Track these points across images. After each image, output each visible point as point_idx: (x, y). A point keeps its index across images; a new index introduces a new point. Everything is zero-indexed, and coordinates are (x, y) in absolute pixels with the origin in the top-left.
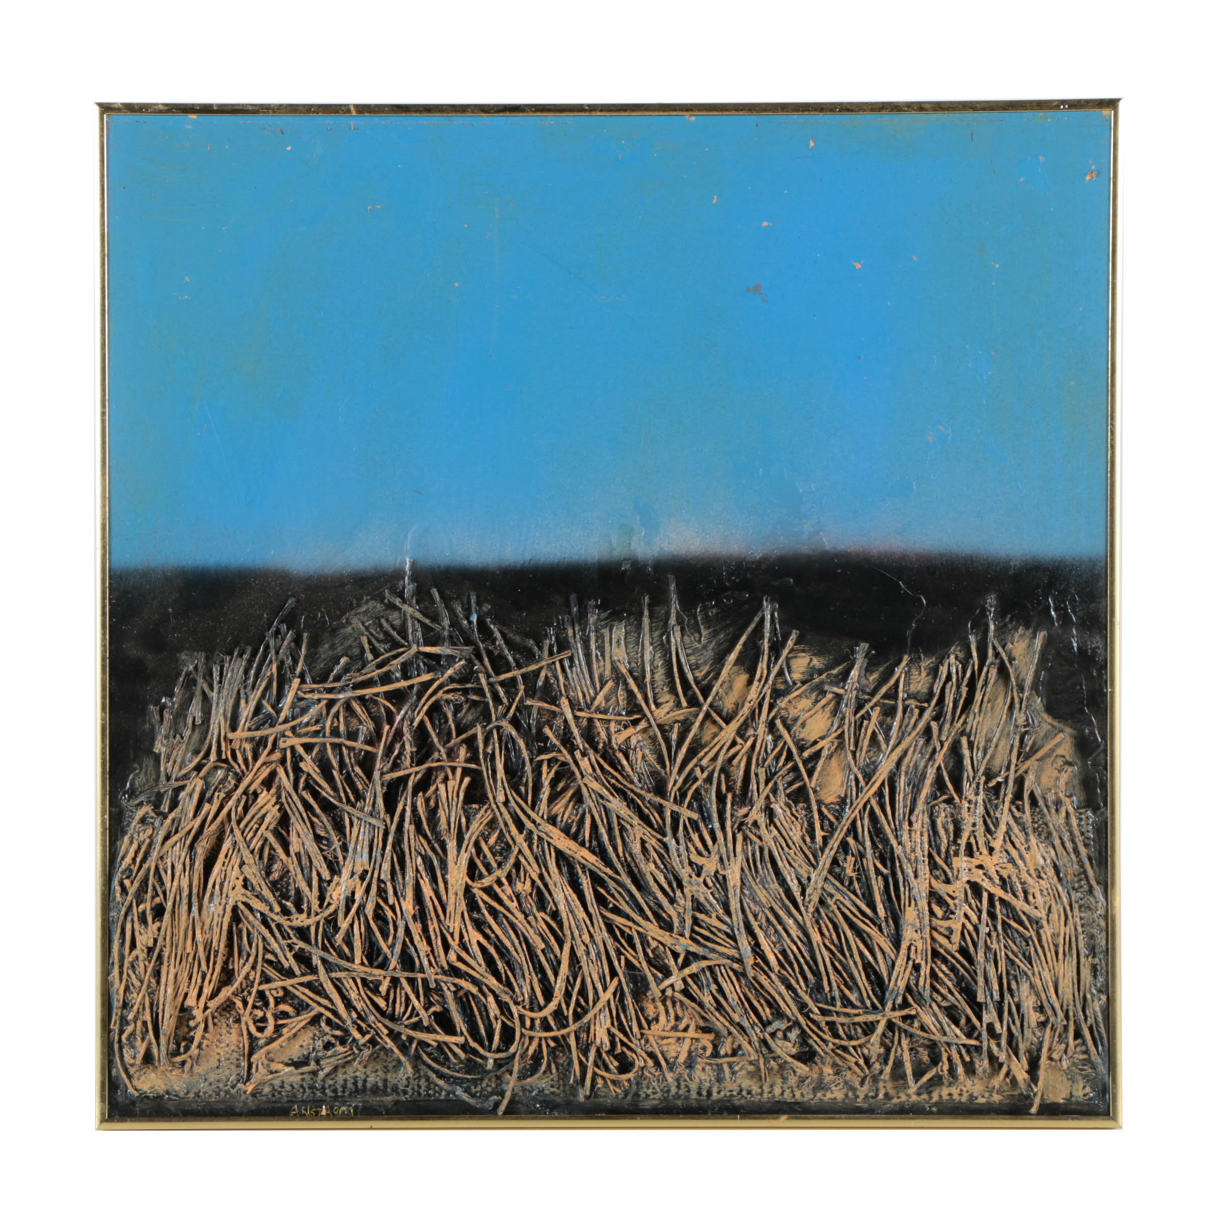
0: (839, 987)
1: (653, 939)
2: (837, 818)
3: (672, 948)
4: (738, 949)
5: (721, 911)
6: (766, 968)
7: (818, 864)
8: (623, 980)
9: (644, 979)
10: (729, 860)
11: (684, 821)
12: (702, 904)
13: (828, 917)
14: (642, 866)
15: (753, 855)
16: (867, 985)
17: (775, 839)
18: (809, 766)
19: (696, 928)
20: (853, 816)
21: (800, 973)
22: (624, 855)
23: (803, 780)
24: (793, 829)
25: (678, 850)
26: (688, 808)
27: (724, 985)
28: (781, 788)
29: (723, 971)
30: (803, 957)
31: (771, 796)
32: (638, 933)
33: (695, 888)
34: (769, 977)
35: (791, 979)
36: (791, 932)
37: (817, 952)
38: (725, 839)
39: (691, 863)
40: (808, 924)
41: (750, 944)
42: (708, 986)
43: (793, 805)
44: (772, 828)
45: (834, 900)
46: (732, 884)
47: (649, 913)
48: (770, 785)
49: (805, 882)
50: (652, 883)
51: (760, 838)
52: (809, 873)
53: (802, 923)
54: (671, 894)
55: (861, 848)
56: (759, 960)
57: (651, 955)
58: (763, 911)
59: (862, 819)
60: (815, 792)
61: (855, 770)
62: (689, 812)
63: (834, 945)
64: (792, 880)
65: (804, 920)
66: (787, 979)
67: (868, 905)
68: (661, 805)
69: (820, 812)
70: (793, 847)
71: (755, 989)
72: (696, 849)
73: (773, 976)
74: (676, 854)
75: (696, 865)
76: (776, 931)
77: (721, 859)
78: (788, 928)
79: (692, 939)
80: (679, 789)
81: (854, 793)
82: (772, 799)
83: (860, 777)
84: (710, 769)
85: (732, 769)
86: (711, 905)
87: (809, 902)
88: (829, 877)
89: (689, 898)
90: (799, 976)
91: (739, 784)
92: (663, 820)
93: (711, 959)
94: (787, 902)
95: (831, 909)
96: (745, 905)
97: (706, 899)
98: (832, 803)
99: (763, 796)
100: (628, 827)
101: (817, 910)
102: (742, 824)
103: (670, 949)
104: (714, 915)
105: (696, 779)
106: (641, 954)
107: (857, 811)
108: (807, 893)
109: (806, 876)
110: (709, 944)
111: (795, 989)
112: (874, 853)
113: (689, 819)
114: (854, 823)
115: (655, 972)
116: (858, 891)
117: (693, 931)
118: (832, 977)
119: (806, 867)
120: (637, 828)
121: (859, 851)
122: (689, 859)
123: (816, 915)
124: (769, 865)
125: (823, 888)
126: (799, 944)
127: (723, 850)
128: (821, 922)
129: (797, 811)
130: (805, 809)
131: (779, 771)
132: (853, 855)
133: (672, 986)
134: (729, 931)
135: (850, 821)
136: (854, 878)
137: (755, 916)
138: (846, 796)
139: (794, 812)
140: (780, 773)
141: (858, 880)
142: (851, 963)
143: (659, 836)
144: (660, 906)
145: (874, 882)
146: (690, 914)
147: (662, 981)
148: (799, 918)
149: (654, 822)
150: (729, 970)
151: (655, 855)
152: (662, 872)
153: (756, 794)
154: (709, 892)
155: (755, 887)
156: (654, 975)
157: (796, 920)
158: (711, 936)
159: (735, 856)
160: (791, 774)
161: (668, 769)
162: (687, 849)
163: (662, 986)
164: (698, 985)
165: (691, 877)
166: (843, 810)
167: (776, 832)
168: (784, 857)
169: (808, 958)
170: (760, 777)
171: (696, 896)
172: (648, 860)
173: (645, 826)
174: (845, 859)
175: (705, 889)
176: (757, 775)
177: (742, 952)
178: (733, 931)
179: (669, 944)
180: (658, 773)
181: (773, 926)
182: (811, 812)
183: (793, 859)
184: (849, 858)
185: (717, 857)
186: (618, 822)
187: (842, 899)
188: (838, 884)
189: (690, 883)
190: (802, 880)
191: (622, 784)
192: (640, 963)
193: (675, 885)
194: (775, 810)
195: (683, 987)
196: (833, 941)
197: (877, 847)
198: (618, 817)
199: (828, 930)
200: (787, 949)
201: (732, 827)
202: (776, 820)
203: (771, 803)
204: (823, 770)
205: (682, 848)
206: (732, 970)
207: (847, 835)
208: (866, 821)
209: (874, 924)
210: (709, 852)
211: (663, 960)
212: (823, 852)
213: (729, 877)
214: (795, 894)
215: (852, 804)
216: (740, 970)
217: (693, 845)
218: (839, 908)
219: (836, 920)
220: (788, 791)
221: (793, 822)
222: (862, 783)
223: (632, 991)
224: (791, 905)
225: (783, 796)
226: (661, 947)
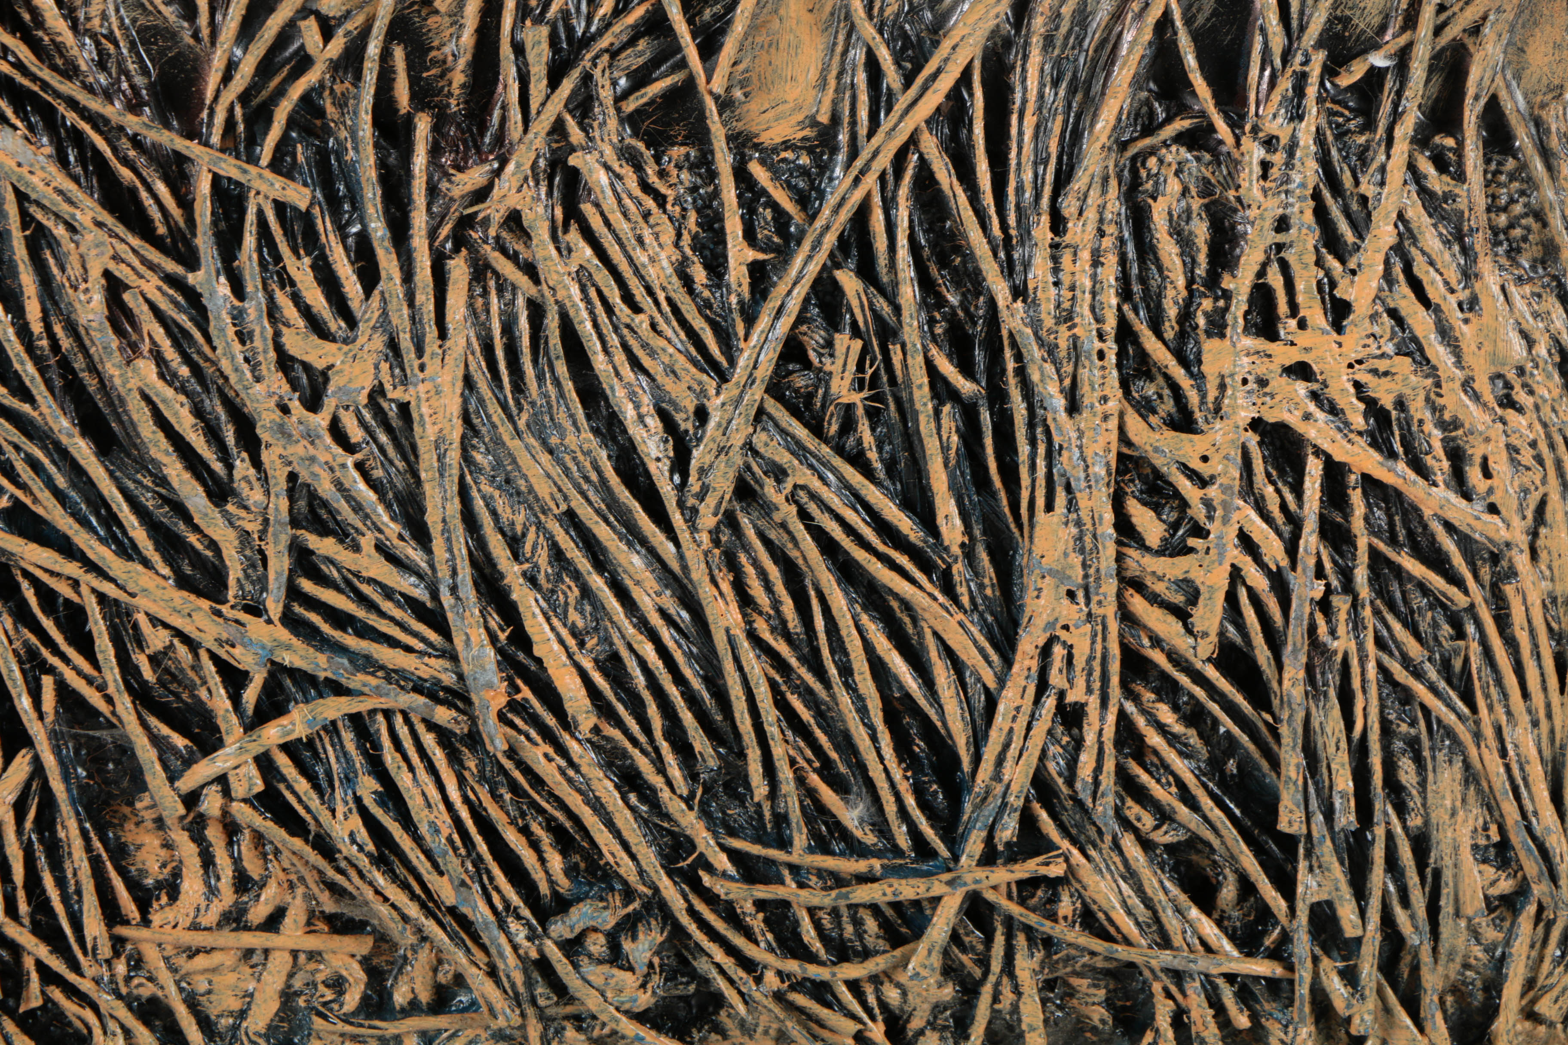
0: (801, 780)
1: (155, 621)
2: (803, 200)
3: (222, 653)
4: (453, 657)
5: (394, 529)
6: (551, 721)
7: (732, 362)
8: (49, 760)
9: (125, 751)
10: (420, 351)
11: (260, 213)
12: (325, 504)
13: (767, 542)
14: (112, 368)
15: (508, 329)
16: (897, 775)
17: (583, 278)
18: (707, 14)
19: (307, 586)
20: (857, 196)
21: (667, 736)
22: (48, 327)
23: (683, 64)
24: (648, 239)
25: (238, 316)
26: (275, 166)
27: (404, 780)
28: (606, 94)
29: (403, 731)
30: (679, 679)
31: (571, 124)
32: (102, 598)
33: (300, 449)
34: (562, 751)
35: (636, 753)
36: (637, 594)
37: (729, 666)
38: (408, 277)
39: (285, 362)
40: (698, 573)
41: (493, 638)
42: (349, 780)
43: (648, 154)
44: (574, 236)
45: (788, 486)
46: (431, 432)
47: (139, 534)
48: (567, 86)
49: (686, 425)
50: (148, 430)
51: (531, 271)
52: (703, 393)
53: (675, 566)
54: (218, 467)
55: (885, 309)
56: (526, 693)
57: (148, 674)
58: (539, 525)
59: (889, 204)
60: (725, 104)
61: (868, 30)
62: (279, 182)
63: (788, 637)
64: (641, 418)
65: (681, 557)
66: (625, 754)
67: (906, 505)
68: (181, 159)
69: (742, 175)
70: (646, 302)
71: (514, 787)
72: (306, 312)
73: (574, 747)
74: (231, 331)
75: (307, 367)
76: (586, 592)
77: (393, 345)
78: (628, 582)
79: (290, 620)
80: (244, 98)
81: (863, 114)
82: (576, 135)
83: (884, 55)
84: (353, 25)
85: (432, 21)
86: (358, 508)
87: (702, 496)
88: (773, 407)
89: (280, 483)
90: (665, 747)
91: (458, 78)
92: (186, 204)
93: (362, 694)
94: (624, 495)
95: (777, 517)
96: (479, 504)
97: (339, 485)
98: (787, 145)
99: (542, 125)
100: (60, 231)
101: (730, 520)
102: (466, 222)
103: (214, 657)
104: (367, 541)
105: (304, 62)
106: (112, 674)
107: (870, 181)
108: (694, 464)
109: (690, 404)
110: (351, 641)
111: (654, 790)
112: (932, 322)
113: (280, 207)
114: (862, 213)
115: (165, 730)
116: (873, 455)
117: (293, 593)
118: (778, 751)
119: (690, 373)
120: (91, 236)
121: (877, 317)
122: (279, 348)
123: (725, 537)
124: (562, 368)
125: (749, 447)
126: (666, 635)
127: (400, 317)
128: (743, 558)
129: (662, 174)
130: (693, 168)
131: (600, 33)
132: (856, 332)
133: (222, 780)
134: (420, 593)
135: (845, 214)
136: (860, 411)
137: (514, 543)
138: (835, 119)
139: (653, 179)
140: (604, 43)
141: (873, 415)
142: (845, 700)
143: (171, 266)
144: (181, 510)
145: (926, 426)
146: (284, 539)
147: (188, 762)
148: (667, 549)
149: (155, 214)
150: (421, 728)
151: (159, 332)
152: (182, 389)
153: (515, 115)
154: (350, 461)
155: (514, 444)
156: (156, 740)
157: (653, 554)
158: (360, 613)
159: (443, 335)
160: (642, 44)
161: (203, 20)
162: (273, 312)
163: (188, 782)
164: (312, 778)
165: (285, 410)
166: (824, 168)
167: (588, 252)
168: (614, 340)
169: (697, 684)
170: (531, 56)
171: (304, 476)
172: (134, 347)
173: (120, 230)
174: (829, 344)
175: (339, 450)
176: (519, 49)
177: (466, 668)
178: (435, 595)
179: (208, 641)
180: (172, 35)
181: (577, 576)
182: (712, 175)
183: (645, 346)
184: (843, 340)
185: (379, 342)
186: (24, 215)
187: (816, 484)
188: (801, 432)
189: (282, 431)
190: (679, 417)
191: (34, 78)
192: (109, 700)
193: (230, 436)
194: (584, 171)
195: (259, 786)
196: (784, 622)
197: (941, 302)
198: (22, 197)
199: (768, 587)
200: (625, 653)
201: (432, 234)
202: (587, 208)
203: (573, 150)
204: (753, 28)
205: (254, 308)
206: (432, 726)
207: (835, 262)
208: (903, 215)
209: (926, 566)
210: (352, 322)
211: (191, 688)
212: (750, 320)
213: (422, 410)
214: (652, 467)
215: (854, 154)
216: (461, 728)
217: (296, 298)
218: (804, 515)
219: (794, 554)
220: (630, 106)
221: (646, 215)
222: (892, 77)
223: (83, 789)
224: (636, 507)
225: (613, 123)
226: (182, 651)
